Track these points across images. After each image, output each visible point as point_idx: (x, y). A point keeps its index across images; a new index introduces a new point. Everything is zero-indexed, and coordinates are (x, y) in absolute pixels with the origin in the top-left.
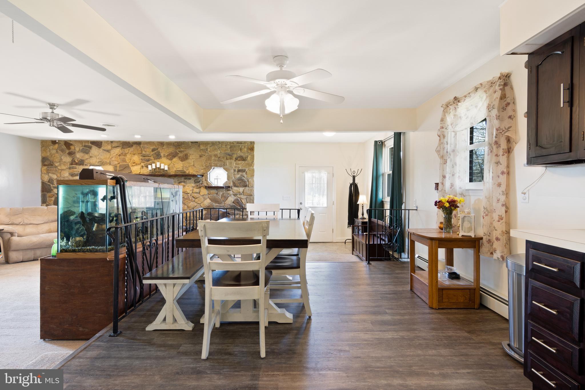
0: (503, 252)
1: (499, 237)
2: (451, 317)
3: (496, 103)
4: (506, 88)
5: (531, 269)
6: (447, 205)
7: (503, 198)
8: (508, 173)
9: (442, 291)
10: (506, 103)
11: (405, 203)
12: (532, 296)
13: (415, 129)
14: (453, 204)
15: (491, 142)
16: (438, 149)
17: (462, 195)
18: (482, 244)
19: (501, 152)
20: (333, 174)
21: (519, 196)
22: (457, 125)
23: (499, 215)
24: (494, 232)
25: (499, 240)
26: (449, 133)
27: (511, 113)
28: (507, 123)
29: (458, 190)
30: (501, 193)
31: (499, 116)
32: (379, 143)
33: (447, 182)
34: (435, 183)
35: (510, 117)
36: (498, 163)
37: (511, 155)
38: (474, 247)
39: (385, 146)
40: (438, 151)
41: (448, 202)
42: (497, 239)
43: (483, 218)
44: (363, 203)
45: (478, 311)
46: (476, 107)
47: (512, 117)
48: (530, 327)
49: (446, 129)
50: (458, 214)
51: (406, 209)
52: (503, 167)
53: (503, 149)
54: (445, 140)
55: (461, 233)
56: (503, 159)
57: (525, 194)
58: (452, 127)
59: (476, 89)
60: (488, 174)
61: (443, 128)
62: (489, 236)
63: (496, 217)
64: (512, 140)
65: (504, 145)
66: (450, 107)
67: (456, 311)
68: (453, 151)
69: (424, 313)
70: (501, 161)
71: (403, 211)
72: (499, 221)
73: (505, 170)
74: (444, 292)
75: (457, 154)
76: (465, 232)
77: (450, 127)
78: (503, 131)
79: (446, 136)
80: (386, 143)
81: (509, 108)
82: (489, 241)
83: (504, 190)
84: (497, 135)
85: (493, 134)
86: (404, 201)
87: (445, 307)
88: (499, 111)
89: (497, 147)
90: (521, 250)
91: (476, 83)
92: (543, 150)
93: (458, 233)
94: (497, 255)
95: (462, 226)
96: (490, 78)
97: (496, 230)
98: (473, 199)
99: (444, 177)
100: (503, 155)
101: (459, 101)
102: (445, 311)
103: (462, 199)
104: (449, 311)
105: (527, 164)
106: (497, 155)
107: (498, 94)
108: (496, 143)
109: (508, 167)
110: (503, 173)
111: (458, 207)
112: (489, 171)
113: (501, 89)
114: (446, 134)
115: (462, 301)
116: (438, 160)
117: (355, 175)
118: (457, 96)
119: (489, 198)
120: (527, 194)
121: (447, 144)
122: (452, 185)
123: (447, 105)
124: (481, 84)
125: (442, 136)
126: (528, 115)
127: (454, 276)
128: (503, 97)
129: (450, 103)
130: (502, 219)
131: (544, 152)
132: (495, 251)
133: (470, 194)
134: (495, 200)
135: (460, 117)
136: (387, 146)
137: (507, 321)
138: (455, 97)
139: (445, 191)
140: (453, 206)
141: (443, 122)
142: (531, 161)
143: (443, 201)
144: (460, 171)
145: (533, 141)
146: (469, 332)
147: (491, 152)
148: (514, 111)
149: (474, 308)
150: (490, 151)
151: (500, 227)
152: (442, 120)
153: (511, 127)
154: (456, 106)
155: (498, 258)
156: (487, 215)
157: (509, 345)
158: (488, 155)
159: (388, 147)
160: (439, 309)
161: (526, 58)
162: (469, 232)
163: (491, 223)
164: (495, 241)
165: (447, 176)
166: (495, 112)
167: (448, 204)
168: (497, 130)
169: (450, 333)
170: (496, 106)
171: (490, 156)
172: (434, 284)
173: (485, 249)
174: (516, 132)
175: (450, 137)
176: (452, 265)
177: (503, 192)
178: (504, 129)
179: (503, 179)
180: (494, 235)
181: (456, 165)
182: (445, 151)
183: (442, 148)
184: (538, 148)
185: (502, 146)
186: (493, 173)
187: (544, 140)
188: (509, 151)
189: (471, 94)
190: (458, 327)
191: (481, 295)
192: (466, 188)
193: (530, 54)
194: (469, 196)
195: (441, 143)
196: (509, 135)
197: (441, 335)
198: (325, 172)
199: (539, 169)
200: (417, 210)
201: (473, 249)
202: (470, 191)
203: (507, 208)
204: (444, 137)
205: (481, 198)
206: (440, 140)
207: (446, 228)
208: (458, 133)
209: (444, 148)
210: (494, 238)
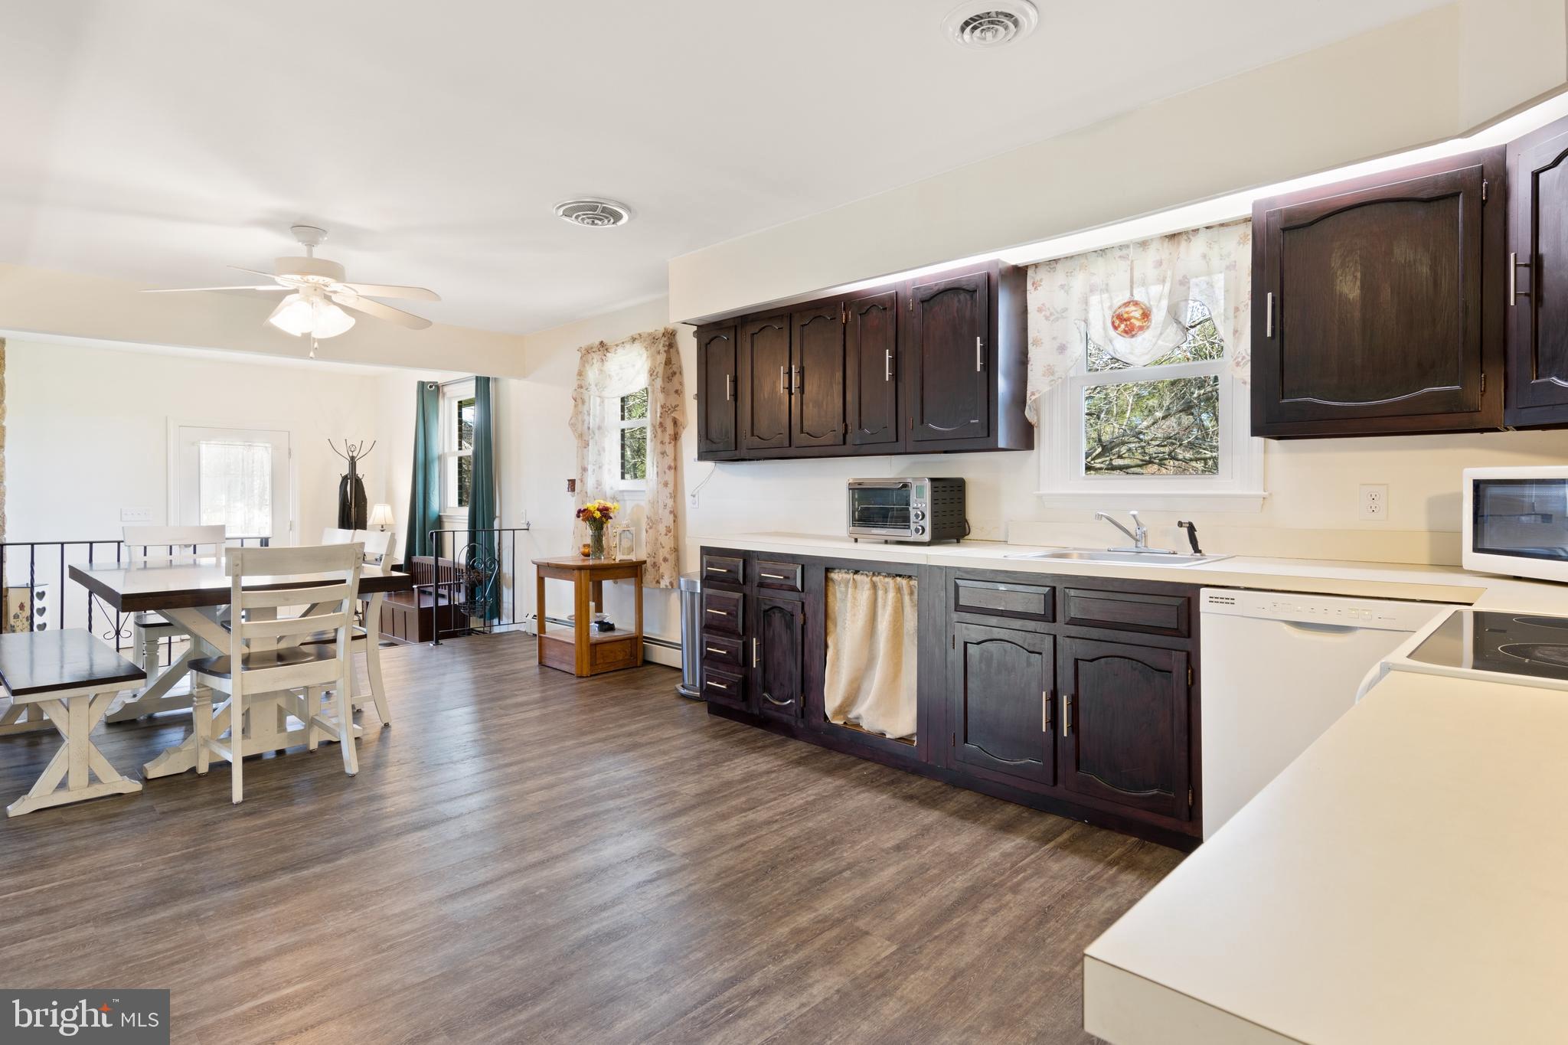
0: (671, 577)
1: (668, 556)
2: (611, 680)
3: (660, 370)
4: (671, 350)
5: (706, 576)
6: (598, 515)
7: (670, 502)
8: (675, 468)
9: (595, 646)
10: (671, 371)
11: (500, 517)
12: (707, 605)
13: (522, 375)
14: (605, 512)
15: (654, 423)
16: (572, 421)
17: (614, 499)
18: (645, 570)
19: (667, 439)
20: (289, 449)
21: (688, 499)
22: (605, 387)
23: (666, 527)
24: (661, 550)
25: (667, 560)
26: (592, 397)
27: (678, 387)
28: (673, 400)
29: (609, 493)
30: (668, 495)
31: (664, 388)
32: (431, 387)
33: (589, 479)
34: (569, 480)
35: (677, 392)
36: (663, 453)
37: (678, 443)
38: (636, 576)
39: (444, 394)
40: (572, 424)
41: (598, 510)
42: (665, 560)
43: (647, 532)
44: (383, 523)
45: (641, 668)
46: (634, 366)
47: (679, 392)
48: (705, 640)
49: (587, 389)
50: (610, 528)
51: (503, 528)
52: (669, 461)
53: (670, 435)
54: (586, 408)
55: (619, 557)
56: (669, 449)
57: (694, 496)
58: (598, 389)
59: (634, 340)
60: (651, 468)
61: (582, 387)
62: (654, 557)
63: (662, 529)
64: (679, 424)
65: (670, 430)
66: (593, 354)
67: (615, 673)
68: (599, 428)
69: (572, 684)
70: (667, 451)
71: (496, 534)
72: (666, 535)
73: (673, 464)
74: (598, 649)
75: (606, 433)
76: (623, 555)
77: (593, 388)
78: (669, 409)
79: (587, 400)
80: (446, 389)
81: (676, 379)
82: (654, 565)
83: (672, 492)
84: (661, 413)
85: (656, 412)
86: (497, 514)
87: (599, 671)
88: (663, 380)
89: (662, 431)
90: (693, 566)
91: (634, 332)
92: (714, 445)
93: (613, 557)
94: (665, 582)
95: (620, 544)
96: (650, 329)
97: (663, 547)
98: (629, 506)
99: (585, 469)
100: (670, 443)
101: (607, 350)
102: (600, 676)
103: (616, 504)
104: (605, 675)
105: (698, 459)
106: (662, 443)
107: (662, 358)
108: (661, 424)
109: (675, 459)
110: (670, 468)
111: (611, 518)
112: (653, 463)
113: (665, 351)
114: (586, 398)
115: (621, 658)
116: (573, 442)
117: (355, 454)
118: (604, 341)
119: (653, 503)
120: (697, 496)
121: (589, 415)
122: (599, 484)
123: (588, 351)
124: (640, 335)
125: (579, 401)
126: (698, 396)
127: (606, 627)
128: (668, 362)
129: (592, 348)
130: (670, 532)
131: (714, 447)
132: (662, 577)
133: (626, 498)
134: (661, 505)
135: (609, 376)
136: (448, 395)
137: (680, 670)
138: (602, 342)
139: (586, 493)
140: (605, 517)
141: (582, 378)
142: (702, 456)
143: (592, 509)
144: (610, 461)
145: (703, 433)
146: (636, 689)
147: (655, 437)
148: (681, 384)
149: (637, 667)
150: (653, 436)
151: (668, 542)
152: (580, 374)
153: (678, 405)
154: (604, 358)
155: (666, 586)
156: (651, 528)
157: (682, 686)
158: (652, 441)
159: (450, 399)
160: (591, 676)
161: (695, 328)
162: (628, 554)
163: (657, 539)
164: (663, 563)
165: (590, 468)
166: (659, 382)
167: (599, 513)
168: (662, 407)
169: (615, 694)
170: (661, 374)
171: (653, 443)
172: (584, 639)
173: (649, 578)
174: (683, 413)
175: (594, 403)
176: (601, 612)
177: (670, 493)
178: (670, 407)
179: (670, 476)
180: (661, 554)
181: (604, 450)
182: (586, 426)
183: (580, 419)
184: (708, 441)
185: (668, 429)
186: (657, 467)
187: (713, 435)
188: (676, 437)
189: (625, 345)
190: (622, 687)
191: (644, 646)
192: (621, 489)
193: (699, 326)
194: (624, 500)
195: (577, 412)
196: (677, 417)
197: (604, 698)
198: (267, 445)
199: (709, 465)
200: (528, 529)
201: (633, 579)
202: (625, 494)
203: (675, 516)
204: (583, 402)
205: (643, 503)
206: (576, 406)
207: (594, 553)
208: (606, 401)
209: (583, 422)
210: (661, 559)
